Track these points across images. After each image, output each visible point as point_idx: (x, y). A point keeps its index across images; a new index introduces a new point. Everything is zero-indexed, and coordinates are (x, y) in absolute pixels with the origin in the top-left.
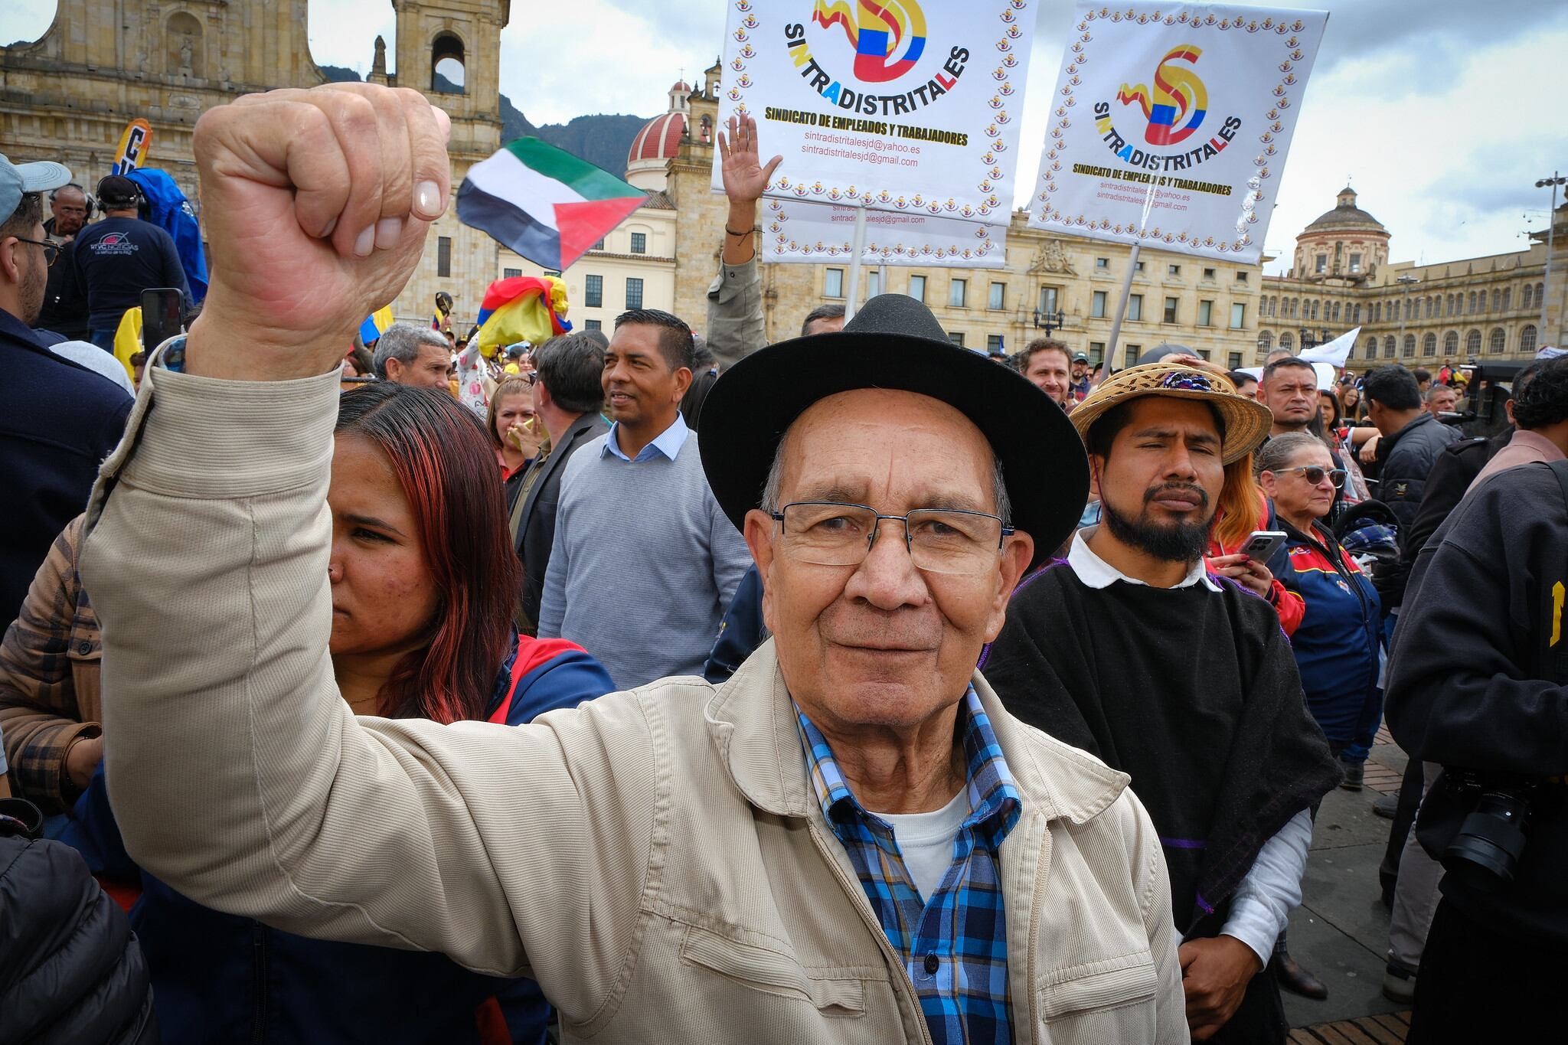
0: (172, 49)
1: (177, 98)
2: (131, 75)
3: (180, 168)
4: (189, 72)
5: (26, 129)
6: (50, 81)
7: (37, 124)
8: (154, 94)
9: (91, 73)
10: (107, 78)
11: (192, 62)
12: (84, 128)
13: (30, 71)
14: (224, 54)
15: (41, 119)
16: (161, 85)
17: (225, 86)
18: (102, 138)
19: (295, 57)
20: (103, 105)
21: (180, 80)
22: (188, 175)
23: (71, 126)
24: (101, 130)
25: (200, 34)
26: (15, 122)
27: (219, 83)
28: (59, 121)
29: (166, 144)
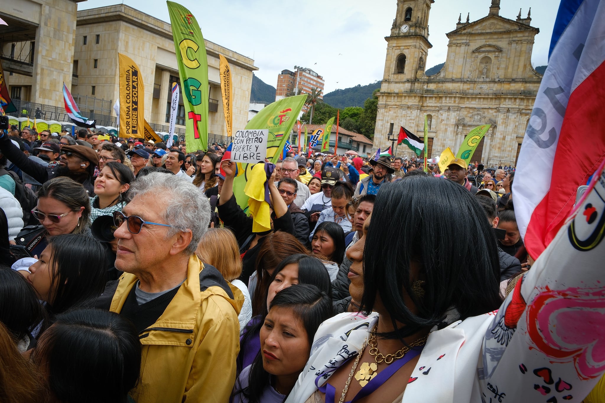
0: (480, 69)
1: (479, 86)
2: (465, 80)
3: (476, 110)
4: (484, 76)
5: (431, 101)
6: (440, 85)
7: (434, 99)
8: (472, 85)
9: (453, 81)
10: (458, 82)
11: (486, 73)
12: (448, 99)
13: (435, 82)
14: (498, 69)
15: (436, 97)
16: (474, 82)
17: (497, 80)
18: (453, 102)
19: (525, 66)
20: (455, 91)
21: (481, 80)
22: (479, 112)
23: (444, 99)
24: (453, 99)
25: (491, 63)
26: (428, 99)
27: (495, 79)
28: (441, 97)
29: (473, 102)
